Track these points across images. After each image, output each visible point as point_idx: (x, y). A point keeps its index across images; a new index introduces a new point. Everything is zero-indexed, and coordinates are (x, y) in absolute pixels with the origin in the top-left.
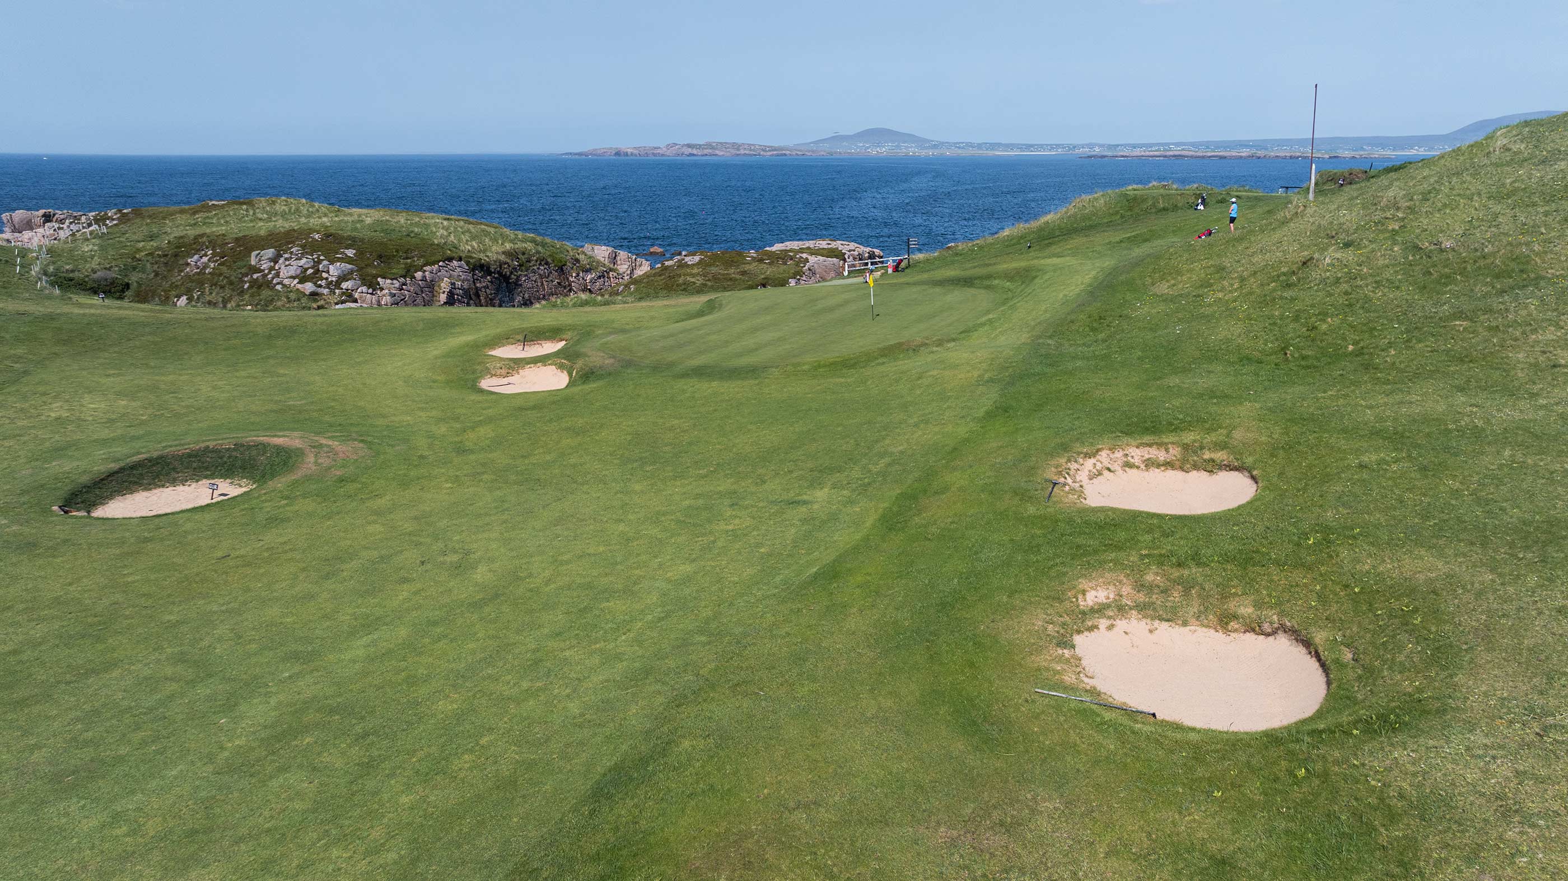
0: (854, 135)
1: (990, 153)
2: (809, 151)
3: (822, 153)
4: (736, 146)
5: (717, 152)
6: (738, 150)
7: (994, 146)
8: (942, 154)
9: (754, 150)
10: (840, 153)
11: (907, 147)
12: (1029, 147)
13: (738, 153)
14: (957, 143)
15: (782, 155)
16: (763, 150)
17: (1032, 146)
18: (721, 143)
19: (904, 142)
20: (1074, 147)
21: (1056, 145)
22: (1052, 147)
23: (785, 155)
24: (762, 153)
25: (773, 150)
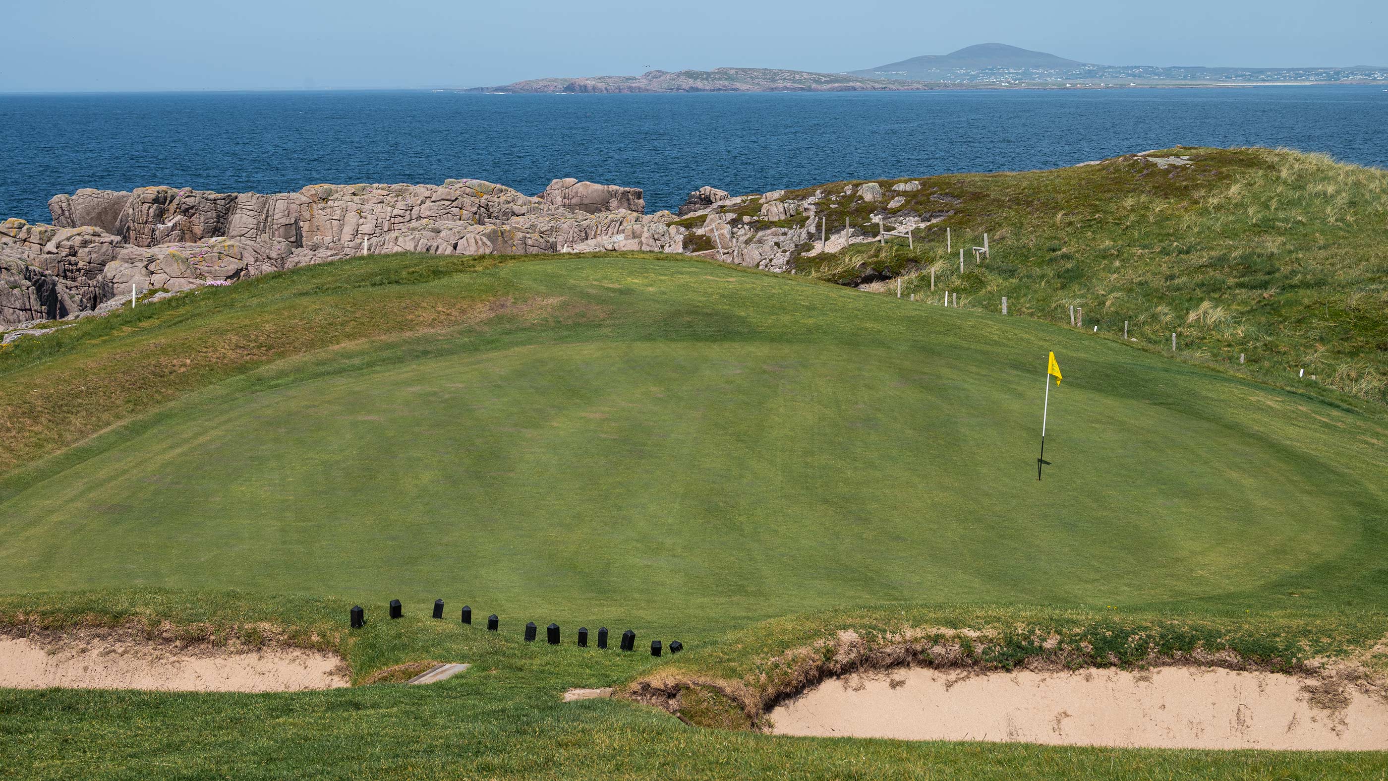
0: (951, 56)
2: (894, 82)
3: (918, 86)
4: (771, 75)
5: (738, 85)
6: (773, 80)
7: (1193, 72)
9: (800, 82)
10: (946, 86)
11: (1041, 76)
12: (1256, 73)
13: (773, 85)
14: (1127, 68)
15: (848, 89)
16: (815, 81)
17: (1261, 71)
18: (744, 70)
19: (1037, 67)
20: (1337, 73)
21: (1305, 70)
22: (1297, 73)
23: (854, 89)
24: (814, 86)
25: (831, 82)
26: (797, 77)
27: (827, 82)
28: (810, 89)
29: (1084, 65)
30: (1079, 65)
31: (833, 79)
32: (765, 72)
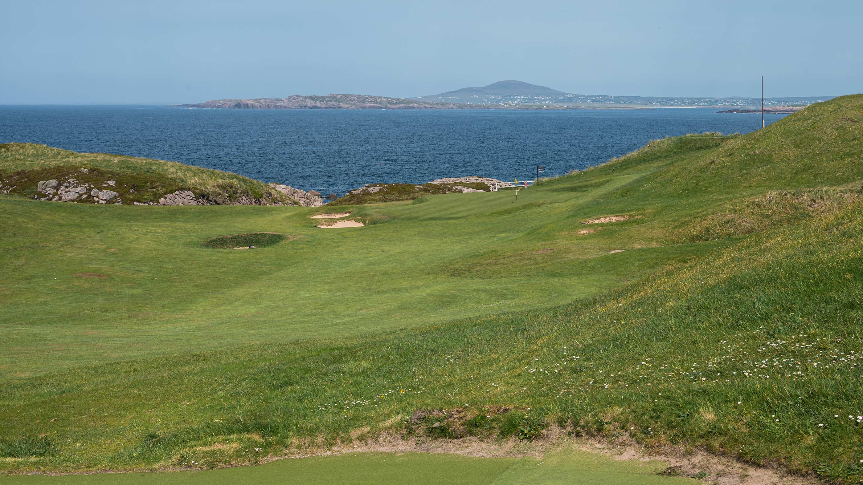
0: (487, 88)
1: (628, 106)
2: (438, 104)
3: (452, 106)
4: (362, 99)
5: (342, 105)
6: (364, 102)
7: (632, 99)
8: (577, 108)
9: (380, 103)
10: (470, 106)
11: (539, 101)
12: (668, 100)
13: (363, 105)
15: (410, 108)
16: (390, 103)
17: (672, 99)
18: (346, 95)
19: (538, 95)
20: (716, 101)
21: (697, 99)
22: (693, 101)
23: (413, 108)
24: (389, 106)
25: (399, 103)
26: (379, 100)
27: (396, 103)
28: (386, 108)
29: (567, 94)
30: (563, 94)
31: (401, 102)
32: (359, 97)
